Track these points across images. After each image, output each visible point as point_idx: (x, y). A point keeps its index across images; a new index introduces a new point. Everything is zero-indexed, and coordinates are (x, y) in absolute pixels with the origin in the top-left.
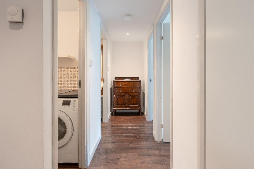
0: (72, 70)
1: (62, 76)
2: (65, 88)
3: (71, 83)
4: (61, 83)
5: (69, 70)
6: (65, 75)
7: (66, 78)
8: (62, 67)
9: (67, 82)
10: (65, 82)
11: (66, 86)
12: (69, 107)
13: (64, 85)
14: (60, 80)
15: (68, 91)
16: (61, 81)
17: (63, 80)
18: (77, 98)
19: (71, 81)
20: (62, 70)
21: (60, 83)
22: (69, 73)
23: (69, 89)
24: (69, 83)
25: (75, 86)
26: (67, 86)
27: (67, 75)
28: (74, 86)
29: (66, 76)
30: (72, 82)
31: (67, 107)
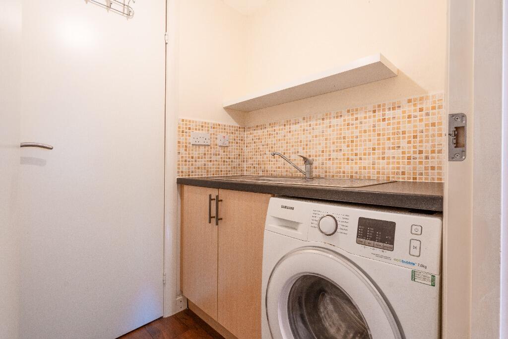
0: (389, 114)
1: (357, 137)
2: (365, 173)
3: (386, 156)
4: (354, 157)
5: (379, 115)
6: (365, 131)
7: (370, 140)
8: (357, 110)
9: (374, 154)
10: (365, 154)
11: (369, 168)
12: (387, 253)
13: (365, 163)
14: (352, 150)
15: (376, 183)
16: (355, 152)
17: (360, 150)
18: (439, 213)
19: (386, 151)
20: (357, 119)
21: (352, 160)
22: (379, 125)
23: (378, 177)
24: (379, 158)
25: (401, 166)
26: (374, 168)
27: (374, 130)
28: (398, 168)
29: (369, 136)
30: (389, 153)
31: (378, 251)
